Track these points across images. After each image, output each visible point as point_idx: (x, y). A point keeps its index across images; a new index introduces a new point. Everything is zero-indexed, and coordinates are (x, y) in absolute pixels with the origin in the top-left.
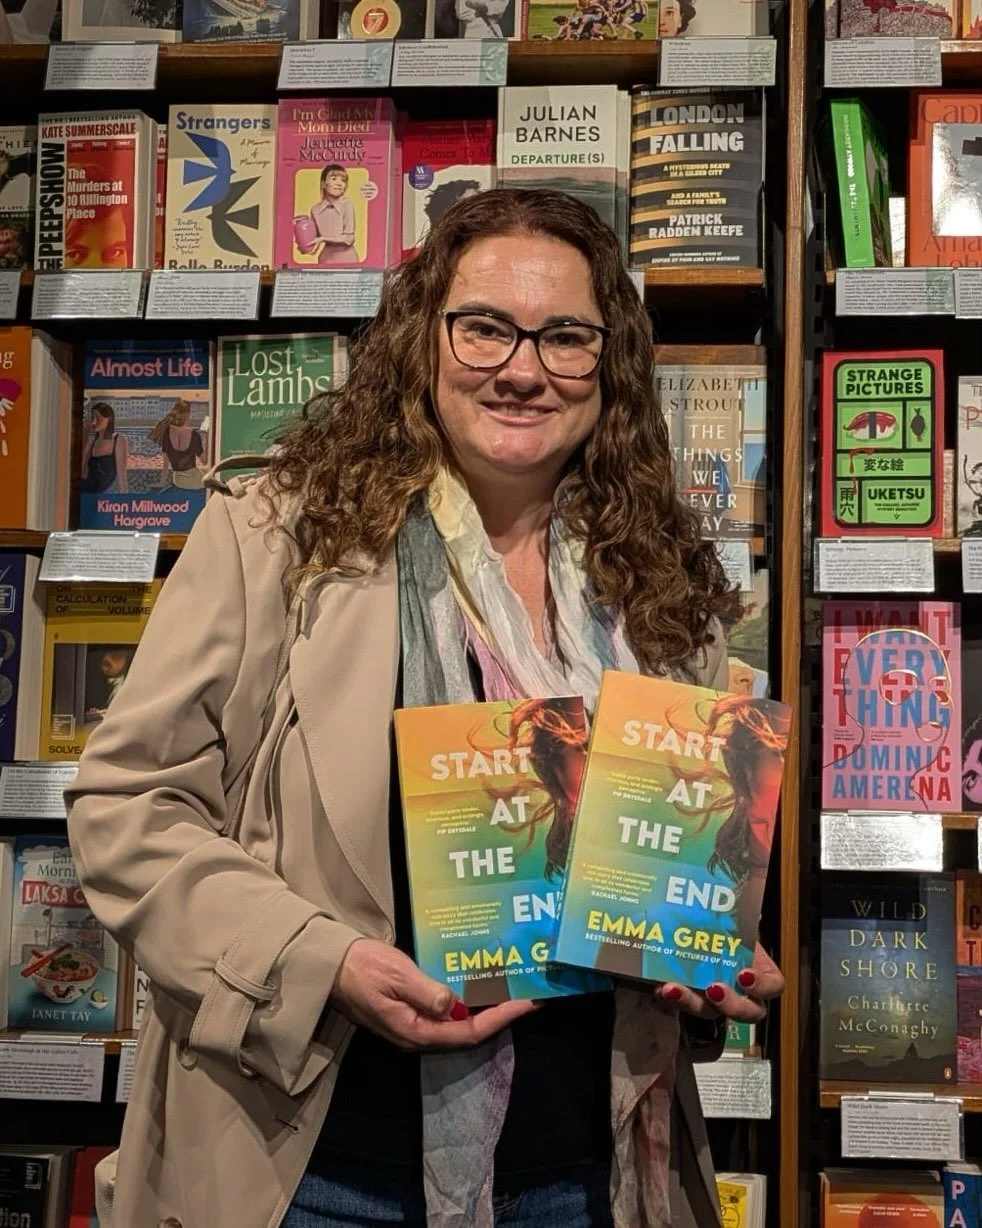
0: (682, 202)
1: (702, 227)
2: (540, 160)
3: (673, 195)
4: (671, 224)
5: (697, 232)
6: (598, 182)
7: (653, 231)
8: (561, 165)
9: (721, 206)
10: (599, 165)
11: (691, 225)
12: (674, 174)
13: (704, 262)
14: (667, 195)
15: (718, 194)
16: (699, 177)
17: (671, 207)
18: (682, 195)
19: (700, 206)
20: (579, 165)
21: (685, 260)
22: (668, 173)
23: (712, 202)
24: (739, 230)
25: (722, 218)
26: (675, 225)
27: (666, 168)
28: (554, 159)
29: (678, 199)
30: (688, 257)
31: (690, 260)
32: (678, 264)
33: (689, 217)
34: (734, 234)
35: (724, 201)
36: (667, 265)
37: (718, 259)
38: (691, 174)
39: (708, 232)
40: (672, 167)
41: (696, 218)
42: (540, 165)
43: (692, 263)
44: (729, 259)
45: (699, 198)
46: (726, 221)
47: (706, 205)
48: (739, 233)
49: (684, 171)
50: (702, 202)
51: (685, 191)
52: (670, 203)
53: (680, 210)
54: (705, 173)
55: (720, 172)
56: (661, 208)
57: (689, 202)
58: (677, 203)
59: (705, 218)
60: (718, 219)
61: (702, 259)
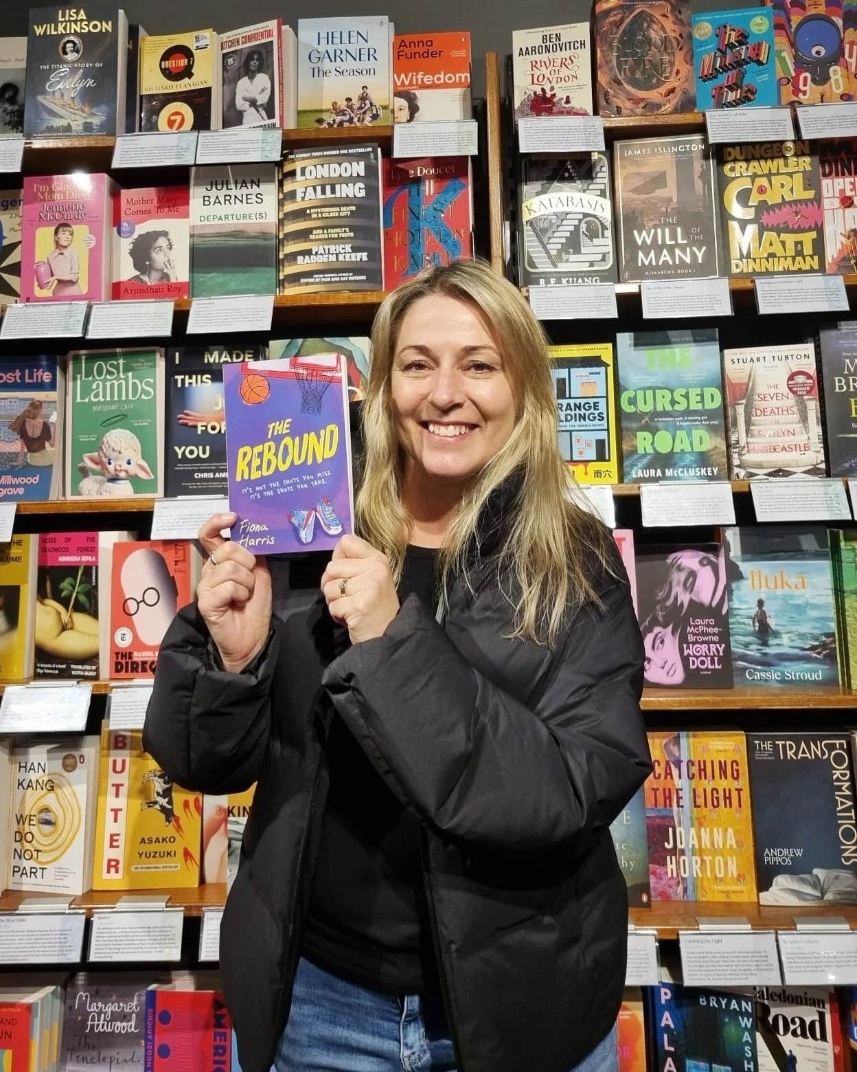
0: (321, 237)
1: (337, 254)
2: (220, 218)
3: (314, 232)
4: (314, 253)
5: (333, 258)
6: (263, 233)
7: (300, 258)
8: (235, 221)
9: (350, 238)
10: (262, 221)
11: (329, 253)
12: (314, 216)
13: (340, 282)
14: (309, 231)
15: (347, 230)
16: (332, 217)
17: (312, 240)
18: (321, 231)
19: (334, 239)
20: (249, 221)
21: (325, 280)
22: (310, 214)
23: (343, 235)
24: (364, 256)
25: (351, 247)
26: (317, 253)
27: (308, 212)
28: (230, 217)
29: (317, 234)
30: (328, 278)
31: (329, 279)
32: (320, 283)
33: (326, 247)
34: (361, 259)
35: (352, 234)
36: (312, 284)
37: (350, 278)
38: (327, 215)
39: (341, 258)
40: (313, 211)
41: (333, 248)
42: (220, 222)
43: (331, 282)
44: (358, 278)
45: (334, 233)
46: (355, 249)
47: (339, 238)
48: (365, 259)
49: (321, 213)
50: (336, 236)
51: (322, 228)
52: (312, 237)
53: (320, 242)
54: (337, 214)
55: (349, 213)
56: (306, 242)
57: (326, 236)
58: (317, 237)
59: (339, 248)
60: (348, 248)
61: (338, 279)
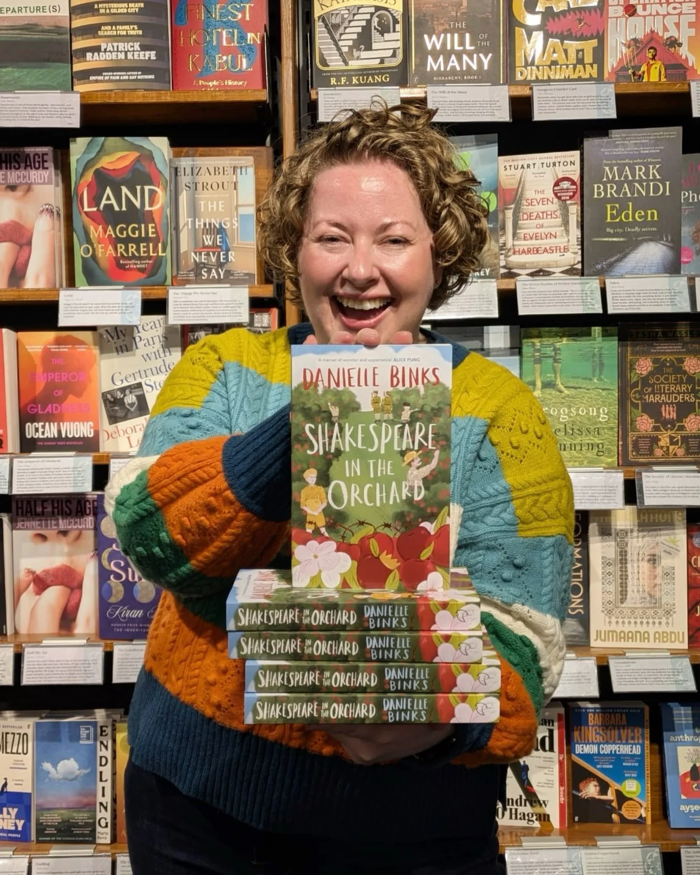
0: (109, 33)
1: (126, 53)
2: (14, 11)
3: (103, 28)
4: (103, 50)
5: (122, 56)
6: (57, 27)
7: (89, 55)
8: (29, 14)
9: (138, 36)
10: (56, 14)
11: (118, 51)
12: (102, 11)
13: (129, 80)
14: (98, 27)
15: (136, 27)
16: (121, 14)
17: (101, 37)
18: (109, 27)
19: (123, 36)
20: (42, 14)
21: (114, 78)
22: (98, 10)
23: (132, 33)
24: (153, 55)
25: (140, 46)
26: (105, 51)
27: (96, 6)
28: (24, 10)
29: (106, 31)
30: (116, 76)
31: (118, 78)
32: (110, 81)
33: (115, 44)
34: (149, 58)
35: (140, 32)
36: (101, 81)
37: (139, 77)
38: (115, 11)
39: (130, 56)
40: (100, 6)
41: (121, 46)
42: (14, 14)
43: (120, 80)
44: (146, 77)
45: (123, 30)
46: (144, 48)
47: (127, 36)
48: (153, 57)
49: (110, 9)
50: (124, 33)
51: (111, 24)
52: (100, 33)
53: (110, 39)
54: (125, 11)
55: (137, 10)
56: (94, 38)
57: (115, 33)
58: (106, 33)
59: (127, 46)
60: (137, 46)
61: (127, 78)
